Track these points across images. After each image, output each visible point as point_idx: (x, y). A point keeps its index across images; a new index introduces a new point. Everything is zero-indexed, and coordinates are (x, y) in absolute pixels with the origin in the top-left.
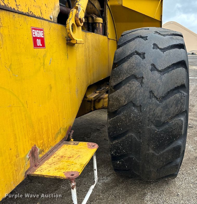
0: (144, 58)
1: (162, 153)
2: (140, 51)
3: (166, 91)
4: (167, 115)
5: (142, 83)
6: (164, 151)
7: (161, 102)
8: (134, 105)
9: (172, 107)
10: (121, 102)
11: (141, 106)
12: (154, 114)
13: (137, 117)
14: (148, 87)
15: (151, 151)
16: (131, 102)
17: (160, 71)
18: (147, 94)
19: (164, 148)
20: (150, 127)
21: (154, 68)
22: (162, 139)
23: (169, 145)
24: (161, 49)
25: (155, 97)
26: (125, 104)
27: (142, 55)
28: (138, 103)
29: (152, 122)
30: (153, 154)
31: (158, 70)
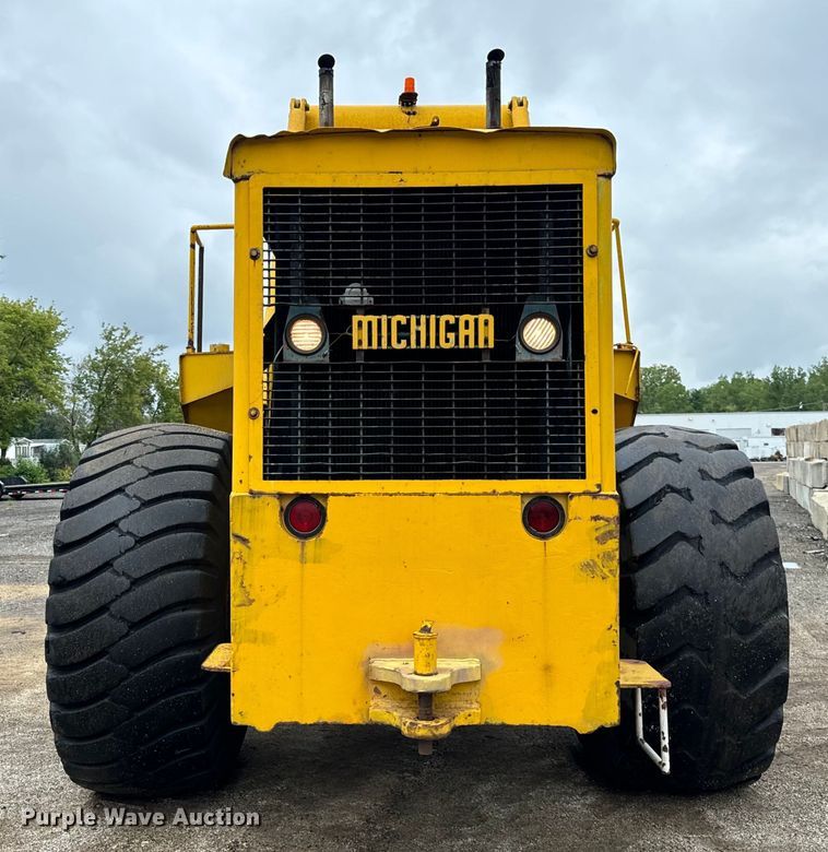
0: (691, 499)
1: (752, 692)
2: (678, 485)
3: (751, 562)
4: (758, 609)
5: (700, 547)
6: (757, 688)
7: (743, 582)
8: (692, 592)
9: (765, 592)
10: (663, 587)
11: (706, 593)
12: (736, 608)
13: (700, 617)
14: (715, 556)
15: (731, 690)
16: (686, 586)
17: (730, 524)
18: (716, 569)
19: (756, 682)
20: (728, 636)
21: (717, 518)
22: (754, 661)
23: (765, 673)
24: (717, 480)
25: (732, 574)
26: (671, 592)
27: (686, 493)
28: (699, 588)
29: (732, 625)
30: (735, 695)
31: (725, 522)
